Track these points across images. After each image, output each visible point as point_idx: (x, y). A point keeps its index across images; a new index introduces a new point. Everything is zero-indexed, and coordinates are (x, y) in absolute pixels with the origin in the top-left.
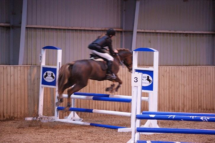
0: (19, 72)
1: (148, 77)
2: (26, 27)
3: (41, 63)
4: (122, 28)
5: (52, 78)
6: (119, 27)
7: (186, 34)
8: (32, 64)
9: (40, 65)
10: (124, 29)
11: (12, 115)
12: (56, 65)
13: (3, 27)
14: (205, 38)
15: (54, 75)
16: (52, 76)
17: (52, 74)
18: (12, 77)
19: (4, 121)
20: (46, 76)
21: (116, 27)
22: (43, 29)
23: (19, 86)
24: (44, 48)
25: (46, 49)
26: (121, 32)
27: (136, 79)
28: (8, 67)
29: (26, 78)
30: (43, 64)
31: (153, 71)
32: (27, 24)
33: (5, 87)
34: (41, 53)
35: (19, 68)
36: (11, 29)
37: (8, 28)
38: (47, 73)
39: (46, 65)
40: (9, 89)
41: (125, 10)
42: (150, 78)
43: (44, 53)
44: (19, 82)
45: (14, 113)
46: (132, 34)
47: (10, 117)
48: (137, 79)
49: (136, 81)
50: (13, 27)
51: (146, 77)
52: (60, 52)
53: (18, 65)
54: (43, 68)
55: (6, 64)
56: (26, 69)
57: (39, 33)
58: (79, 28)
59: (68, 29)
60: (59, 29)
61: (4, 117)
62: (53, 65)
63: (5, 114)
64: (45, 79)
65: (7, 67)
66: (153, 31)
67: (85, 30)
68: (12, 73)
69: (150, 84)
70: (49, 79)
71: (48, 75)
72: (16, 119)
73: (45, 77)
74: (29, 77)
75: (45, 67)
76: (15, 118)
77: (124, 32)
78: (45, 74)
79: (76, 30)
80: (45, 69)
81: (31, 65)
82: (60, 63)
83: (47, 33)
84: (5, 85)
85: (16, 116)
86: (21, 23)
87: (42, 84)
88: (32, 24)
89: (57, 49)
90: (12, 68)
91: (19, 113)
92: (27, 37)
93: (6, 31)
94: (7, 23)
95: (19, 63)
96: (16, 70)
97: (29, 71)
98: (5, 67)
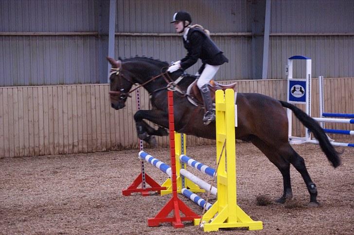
0: (263, 87)
2: (270, 36)
3: (287, 76)
5: (301, 93)
9: (287, 78)
12: (305, 77)
13: (244, 36)
15: (303, 89)
16: (301, 91)
17: (301, 88)
20: (294, 90)
22: (289, 36)
24: (291, 58)
25: (292, 60)
30: (290, 77)
32: (271, 32)
34: (287, 64)
35: (263, 83)
36: (253, 39)
37: (250, 37)
38: (295, 87)
39: (293, 78)
43: (291, 64)
50: (255, 36)
52: (309, 62)
53: (262, 79)
54: (290, 81)
55: (248, 79)
56: (270, 84)
57: (285, 42)
58: (331, 34)
59: (318, 36)
60: (308, 36)
62: (301, 78)
64: (292, 94)
65: (250, 81)
67: (338, 36)
68: (255, 88)
70: (298, 94)
73: (293, 92)
74: (274, 92)
78: (292, 89)
79: (327, 36)
80: (292, 83)
81: (277, 78)
82: (309, 75)
83: (293, 41)
86: (263, 31)
87: (290, 100)
88: (276, 32)
89: (306, 59)
90: (255, 83)
92: (271, 47)
93: (248, 40)
94: (248, 32)
95: (263, 77)
96: (259, 85)
97: (274, 85)
98: (247, 82)
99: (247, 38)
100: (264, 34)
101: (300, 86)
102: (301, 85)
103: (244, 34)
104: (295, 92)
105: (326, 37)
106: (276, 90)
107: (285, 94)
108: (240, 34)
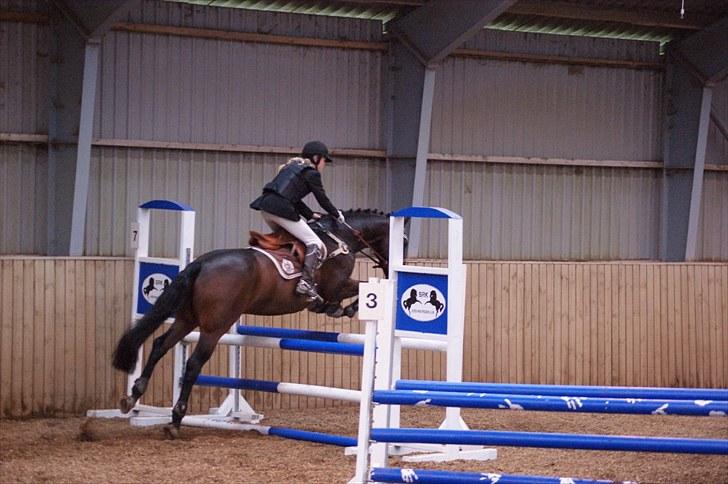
0: (70, 276)
1: (433, 293)
2: (93, 146)
3: (135, 250)
4: (384, 149)
6: (377, 146)
7: (579, 169)
8: (114, 254)
9: (134, 256)
10: (390, 153)
11: (48, 402)
12: (176, 256)
13: (28, 144)
14: (632, 180)
17: (167, 282)
18: (49, 292)
19: (23, 419)
20: (151, 287)
21: (367, 146)
22: (145, 149)
23: (70, 317)
24: (146, 206)
25: (149, 210)
26: (383, 160)
27: (372, 297)
28: (37, 262)
29: (90, 293)
30: (142, 254)
31: (446, 276)
33: (29, 321)
34: (135, 220)
35: (70, 265)
36: (50, 151)
37: (42, 147)
38: (152, 281)
39: (150, 255)
40: (39, 325)
41: (393, 97)
42: (440, 297)
43: (144, 221)
44: (70, 306)
45: (53, 396)
46: (414, 166)
47: (41, 409)
48: (375, 297)
49: (372, 304)
50: (56, 145)
51: (429, 295)
52: (189, 218)
53: (68, 255)
54: (143, 265)
55: (35, 253)
56: (90, 268)
57: (135, 163)
60: (196, 151)
61: (24, 407)
63: (28, 401)
64: (145, 296)
65: (34, 261)
66: (479, 159)
67: (273, 154)
68: (50, 278)
69: (440, 314)
71: (155, 285)
72: (61, 414)
73: (147, 292)
74: (100, 289)
75: (147, 261)
76: (57, 411)
77: (392, 159)
78: (146, 283)
79: (245, 153)
80: (147, 269)
81: (98, 255)
82: (188, 250)
83: (157, 162)
84: (29, 314)
85: (59, 405)
86: (77, 134)
87: (139, 312)
88: (114, 138)
89: (181, 209)
90: (50, 264)
91: (69, 398)
92: (97, 174)
93: (37, 155)
94: (38, 133)
95: (72, 251)
96: (60, 270)
97: (100, 273)
98: (26, 263)
99: (34, 150)
100: (77, 140)
101: (166, 278)
102: (167, 275)
103: (25, 137)
104: (151, 292)
105: (242, 156)
106: (104, 285)
107: (128, 296)
108: (15, 137)
